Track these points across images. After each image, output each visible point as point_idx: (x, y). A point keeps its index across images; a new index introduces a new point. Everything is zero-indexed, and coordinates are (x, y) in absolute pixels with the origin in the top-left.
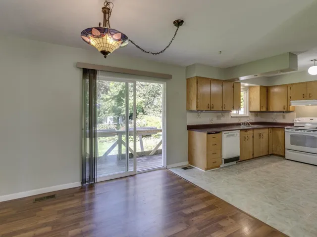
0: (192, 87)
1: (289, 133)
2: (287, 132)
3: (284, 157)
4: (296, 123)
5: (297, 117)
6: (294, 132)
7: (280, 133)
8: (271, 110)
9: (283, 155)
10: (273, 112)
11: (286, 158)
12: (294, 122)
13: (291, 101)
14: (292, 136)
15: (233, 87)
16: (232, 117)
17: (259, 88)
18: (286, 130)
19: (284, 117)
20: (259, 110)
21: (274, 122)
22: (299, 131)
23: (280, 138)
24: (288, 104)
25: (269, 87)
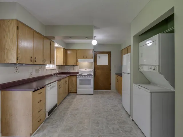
0: (9, 31)
1: (79, 78)
2: (78, 78)
3: (76, 93)
4: (79, 72)
5: (80, 69)
6: (82, 78)
7: (74, 78)
8: (68, 65)
9: (75, 92)
10: (69, 66)
11: (77, 93)
12: (79, 71)
13: (78, 60)
14: (80, 80)
15: (50, 45)
16: (47, 70)
17: (62, 50)
18: (77, 77)
19: (74, 69)
20: (62, 64)
21: (69, 72)
22: (84, 77)
23: (74, 82)
24: (77, 61)
25: (67, 50)
